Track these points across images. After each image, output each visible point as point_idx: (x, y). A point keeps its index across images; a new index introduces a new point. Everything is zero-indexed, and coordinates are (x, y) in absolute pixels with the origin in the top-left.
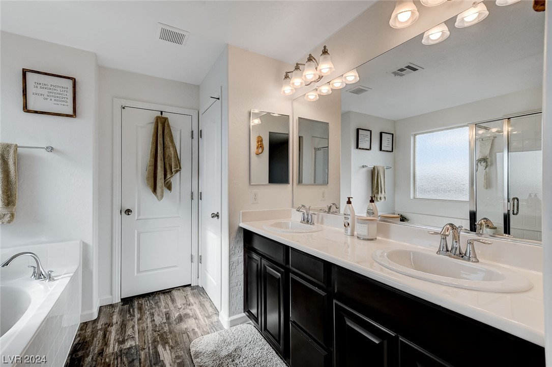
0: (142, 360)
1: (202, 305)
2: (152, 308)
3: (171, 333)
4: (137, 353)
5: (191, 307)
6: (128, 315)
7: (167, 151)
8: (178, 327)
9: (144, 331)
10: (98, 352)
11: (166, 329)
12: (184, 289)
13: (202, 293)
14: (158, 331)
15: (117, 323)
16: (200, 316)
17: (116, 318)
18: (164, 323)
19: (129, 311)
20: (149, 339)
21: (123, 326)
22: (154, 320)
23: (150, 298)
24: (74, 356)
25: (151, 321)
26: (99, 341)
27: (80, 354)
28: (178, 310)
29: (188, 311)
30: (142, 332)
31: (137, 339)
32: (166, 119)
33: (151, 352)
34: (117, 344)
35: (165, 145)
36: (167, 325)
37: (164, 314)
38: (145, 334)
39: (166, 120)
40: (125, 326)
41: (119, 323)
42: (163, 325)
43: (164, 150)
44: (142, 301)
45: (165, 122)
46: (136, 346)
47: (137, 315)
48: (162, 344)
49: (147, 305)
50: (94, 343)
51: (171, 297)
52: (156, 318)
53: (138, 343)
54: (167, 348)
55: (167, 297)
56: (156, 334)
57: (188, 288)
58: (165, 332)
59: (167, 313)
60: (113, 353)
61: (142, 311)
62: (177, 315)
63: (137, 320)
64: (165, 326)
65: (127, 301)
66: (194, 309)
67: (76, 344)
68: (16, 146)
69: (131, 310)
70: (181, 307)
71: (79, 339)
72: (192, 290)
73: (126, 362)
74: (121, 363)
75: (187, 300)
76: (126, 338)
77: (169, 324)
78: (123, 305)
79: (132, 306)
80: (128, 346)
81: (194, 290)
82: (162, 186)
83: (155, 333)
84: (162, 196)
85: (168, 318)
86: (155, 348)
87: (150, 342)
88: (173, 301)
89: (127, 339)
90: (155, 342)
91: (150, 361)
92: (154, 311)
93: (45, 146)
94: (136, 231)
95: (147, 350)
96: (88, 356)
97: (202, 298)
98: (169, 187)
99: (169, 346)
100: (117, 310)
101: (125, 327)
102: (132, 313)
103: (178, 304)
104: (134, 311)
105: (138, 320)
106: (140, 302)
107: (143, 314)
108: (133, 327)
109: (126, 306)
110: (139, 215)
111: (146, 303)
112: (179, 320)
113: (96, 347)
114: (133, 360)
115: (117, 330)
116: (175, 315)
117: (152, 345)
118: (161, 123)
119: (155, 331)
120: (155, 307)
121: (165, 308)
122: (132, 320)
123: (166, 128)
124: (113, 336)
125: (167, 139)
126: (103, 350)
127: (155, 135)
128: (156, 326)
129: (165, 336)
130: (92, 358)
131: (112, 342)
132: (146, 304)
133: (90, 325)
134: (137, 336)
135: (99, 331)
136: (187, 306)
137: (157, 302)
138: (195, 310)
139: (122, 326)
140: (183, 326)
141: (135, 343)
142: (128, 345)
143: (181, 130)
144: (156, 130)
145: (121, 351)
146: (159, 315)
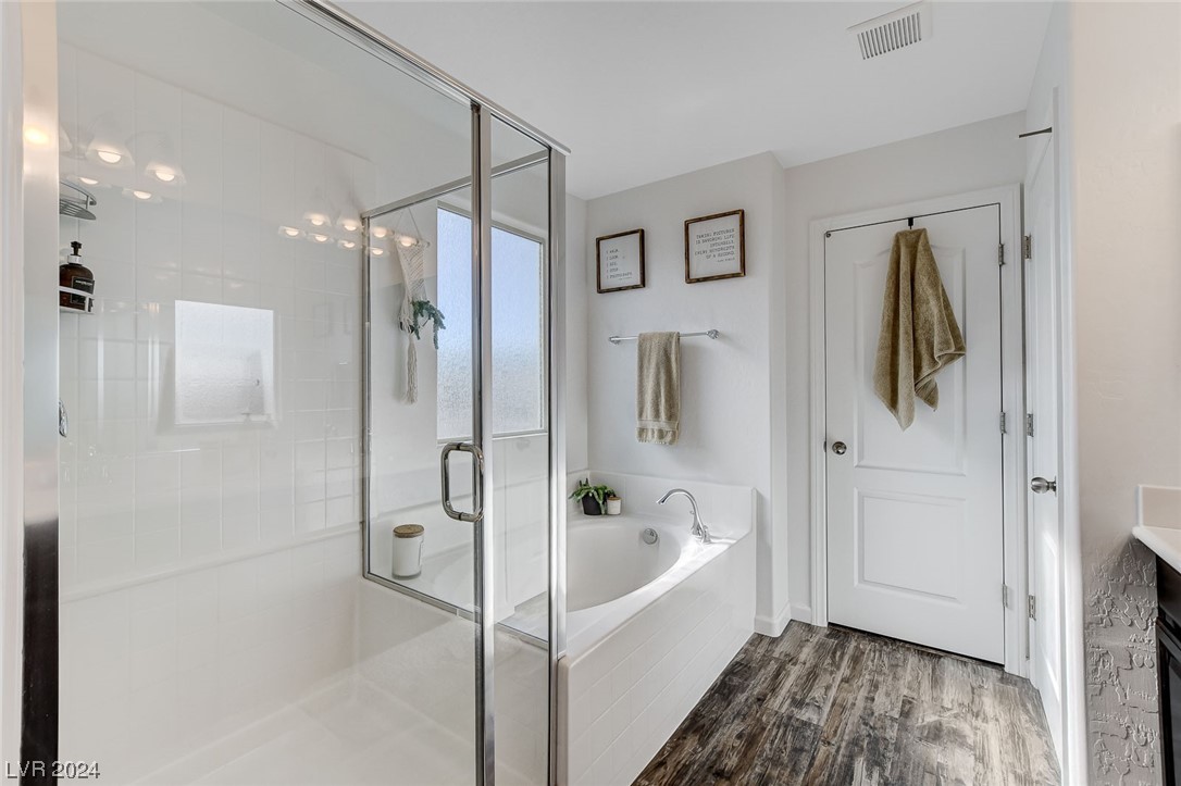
0: (817, 763)
1: (1016, 739)
2: (880, 672)
3: (897, 749)
4: (813, 742)
5: (979, 723)
6: (829, 661)
7: (922, 309)
8: (921, 747)
9: (844, 708)
10: (758, 694)
11: (892, 733)
12: (981, 668)
13: (1030, 706)
14: (871, 727)
15: (805, 664)
16: (995, 761)
17: (806, 654)
18: (893, 719)
19: (834, 653)
20: (847, 731)
21: (812, 676)
22: (873, 699)
23: (885, 648)
24: (727, 679)
25: (867, 698)
26: (766, 679)
27: (736, 680)
28: (939, 708)
29: (965, 728)
30: (840, 707)
31: (825, 716)
32: (921, 233)
33: (840, 758)
34: (789, 701)
35: (917, 296)
36: (896, 726)
37: (901, 698)
38: (843, 716)
39: (918, 237)
40: (816, 677)
41: (808, 665)
42: (888, 722)
43: (913, 309)
44: (866, 646)
45: (917, 242)
46: (817, 726)
47: (844, 670)
48: (868, 760)
49: (873, 661)
50: (759, 676)
51: (934, 670)
52: (880, 698)
53: (822, 724)
54: (876, 775)
55: (925, 666)
56: (864, 731)
57: (993, 673)
58: (886, 739)
59: (907, 702)
60: (777, 712)
61: (858, 668)
62: (931, 718)
63: (839, 679)
64: (892, 726)
65: (838, 631)
66: (984, 732)
67: (737, 663)
68: (679, 336)
69: (838, 654)
70: (950, 707)
71: (743, 656)
72: (1002, 680)
73: (789, 745)
74: (781, 740)
75: (977, 699)
76: (807, 701)
77: (904, 728)
78: (827, 636)
79: (842, 646)
80: (804, 718)
81: (1007, 683)
82: (909, 395)
83: (863, 727)
84: (910, 420)
85: (905, 714)
86: (851, 757)
87: (846, 738)
88: (936, 682)
89: (808, 704)
90: (856, 745)
91: (830, 775)
92: (881, 679)
93: (706, 331)
94: (856, 491)
95: (833, 751)
96: (743, 692)
97: (1024, 717)
98: (931, 399)
99: (881, 775)
100: (815, 640)
101: (814, 680)
102: (837, 658)
103: (944, 696)
104: (841, 657)
105: (842, 681)
106: (861, 646)
107: (856, 673)
108: (828, 688)
109: (832, 642)
110: (861, 457)
111: (872, 654)
112: (931, 736)
113: (758, 685)
114: (802, 750)
115: (799, 677)
116: (926, 717)
117: (847, 746)
118: (907, 246)
119: (866, 724)
120: (887, 671)
121: (910, 688)
122: (832, 673)
123: (919, 255)
124: (789, 683)
125: (923, 281)
126: (765, 696)
127: (894, 277)
128: (873, 713)
129: (881, 748)
130: (747, 700)
131: (783, 692)
132: (873, 658)
133: (765, 643)
134: (827, 709)
135: (773, 662)
136: (969, 716)
137: (897, 666)
138: (985, 736)
139: (809, 674)
140: (936, 754)
141: (819, 720)
142: (806, 714)
143: (964, 251)
144: (894, 266)
145: (790, 718)
146: (888, 694)
